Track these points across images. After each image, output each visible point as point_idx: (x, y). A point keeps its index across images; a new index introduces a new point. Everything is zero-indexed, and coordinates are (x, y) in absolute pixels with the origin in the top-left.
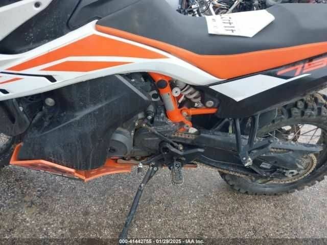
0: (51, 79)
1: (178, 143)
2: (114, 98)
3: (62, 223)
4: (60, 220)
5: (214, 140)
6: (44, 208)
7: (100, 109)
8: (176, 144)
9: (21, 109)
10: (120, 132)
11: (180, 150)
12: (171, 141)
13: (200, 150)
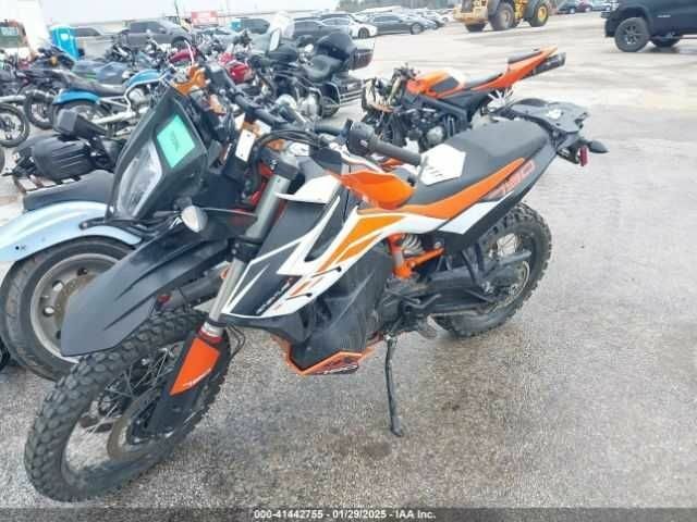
0: (338, 269)
1: (416, 298)
8: (414, 300)
11: (419, 305)
12: (409, 297)
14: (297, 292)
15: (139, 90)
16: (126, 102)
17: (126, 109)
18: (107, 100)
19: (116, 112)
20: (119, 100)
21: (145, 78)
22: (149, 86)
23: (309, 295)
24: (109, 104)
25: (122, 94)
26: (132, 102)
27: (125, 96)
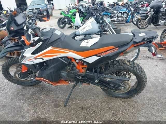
0: (43, 59)
1: (80, 76)
2: (58, 63)
3: (51, 99)
4: (50, 98)
5: (90, 75)
6: (47, 95)
7: (55, 66)
8: (79, 76)
9: (37, 66)
10: (63, 72)
11: (80, 78)
12: (77, 75)
13: (86, 78)
14: (29, 60)
15: (120, 13)
16: (116, 16)
17: (116, 17)
18: (112, 15)
19: (113, 18)
20: (115, 15)
21: (122, 11)
22: (123, 13)
23: (34, 62)
24: (112, 16)
25: (116, 14)
26: (118, 16)
27: (116, 15)
